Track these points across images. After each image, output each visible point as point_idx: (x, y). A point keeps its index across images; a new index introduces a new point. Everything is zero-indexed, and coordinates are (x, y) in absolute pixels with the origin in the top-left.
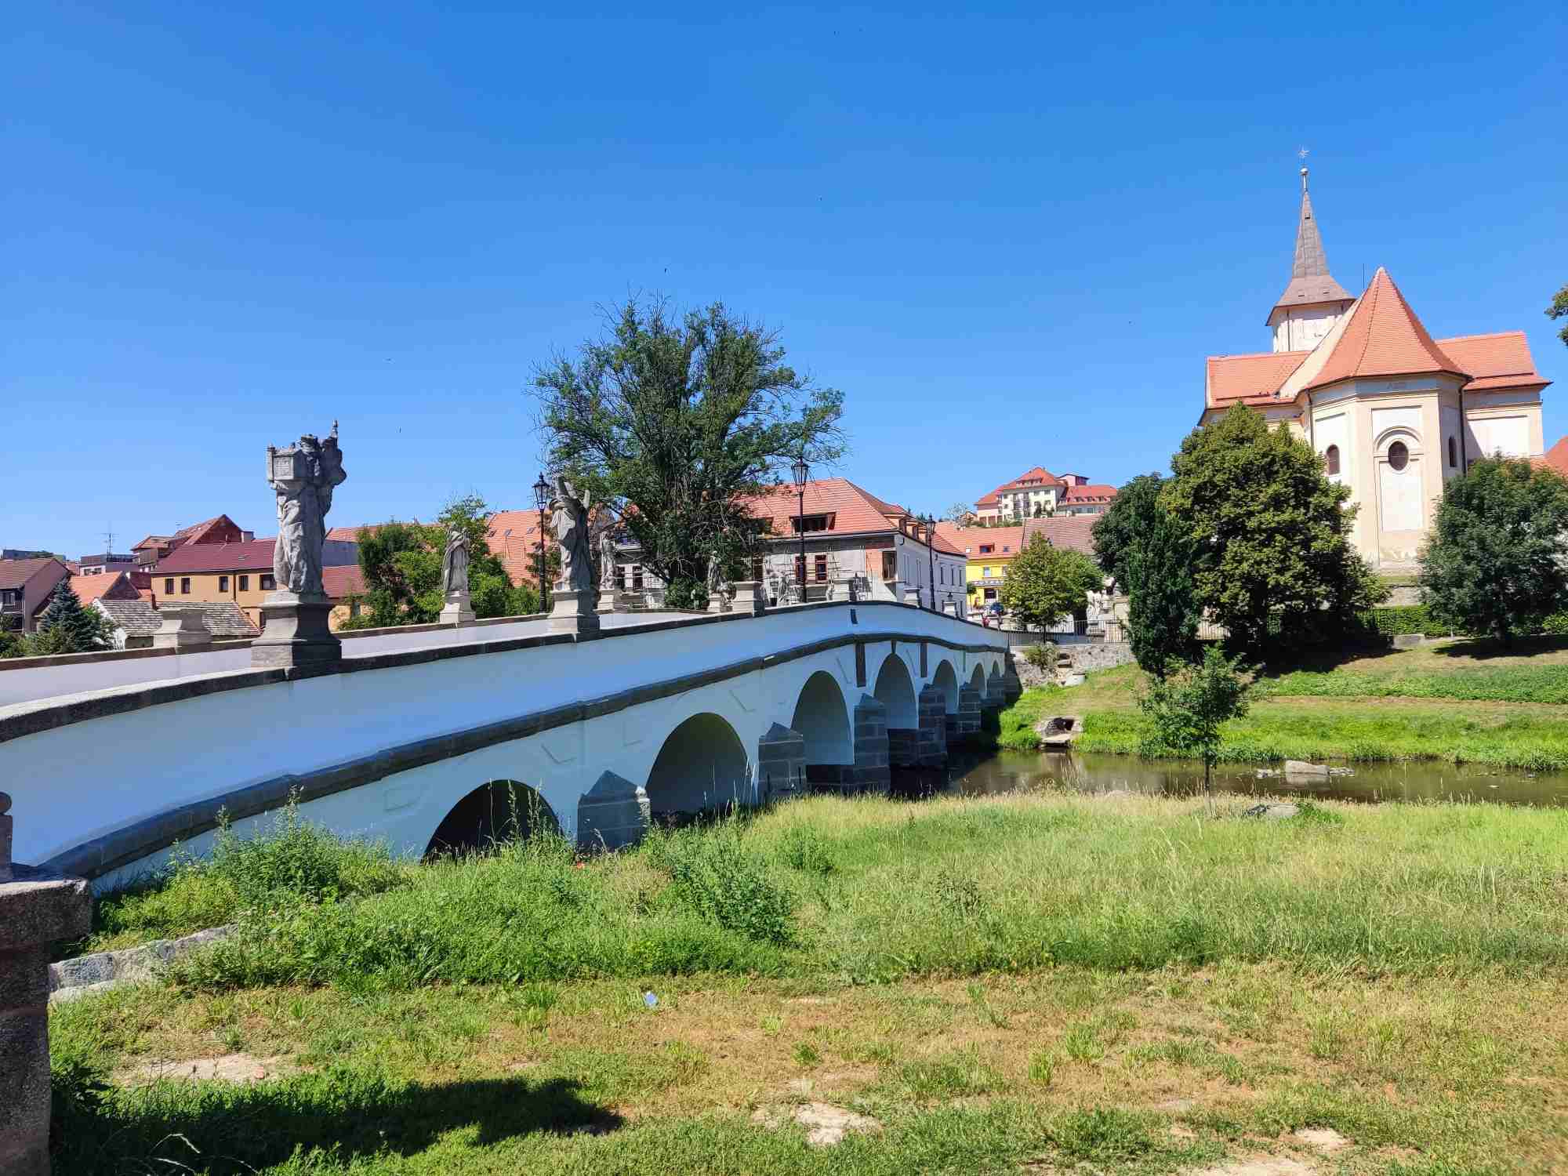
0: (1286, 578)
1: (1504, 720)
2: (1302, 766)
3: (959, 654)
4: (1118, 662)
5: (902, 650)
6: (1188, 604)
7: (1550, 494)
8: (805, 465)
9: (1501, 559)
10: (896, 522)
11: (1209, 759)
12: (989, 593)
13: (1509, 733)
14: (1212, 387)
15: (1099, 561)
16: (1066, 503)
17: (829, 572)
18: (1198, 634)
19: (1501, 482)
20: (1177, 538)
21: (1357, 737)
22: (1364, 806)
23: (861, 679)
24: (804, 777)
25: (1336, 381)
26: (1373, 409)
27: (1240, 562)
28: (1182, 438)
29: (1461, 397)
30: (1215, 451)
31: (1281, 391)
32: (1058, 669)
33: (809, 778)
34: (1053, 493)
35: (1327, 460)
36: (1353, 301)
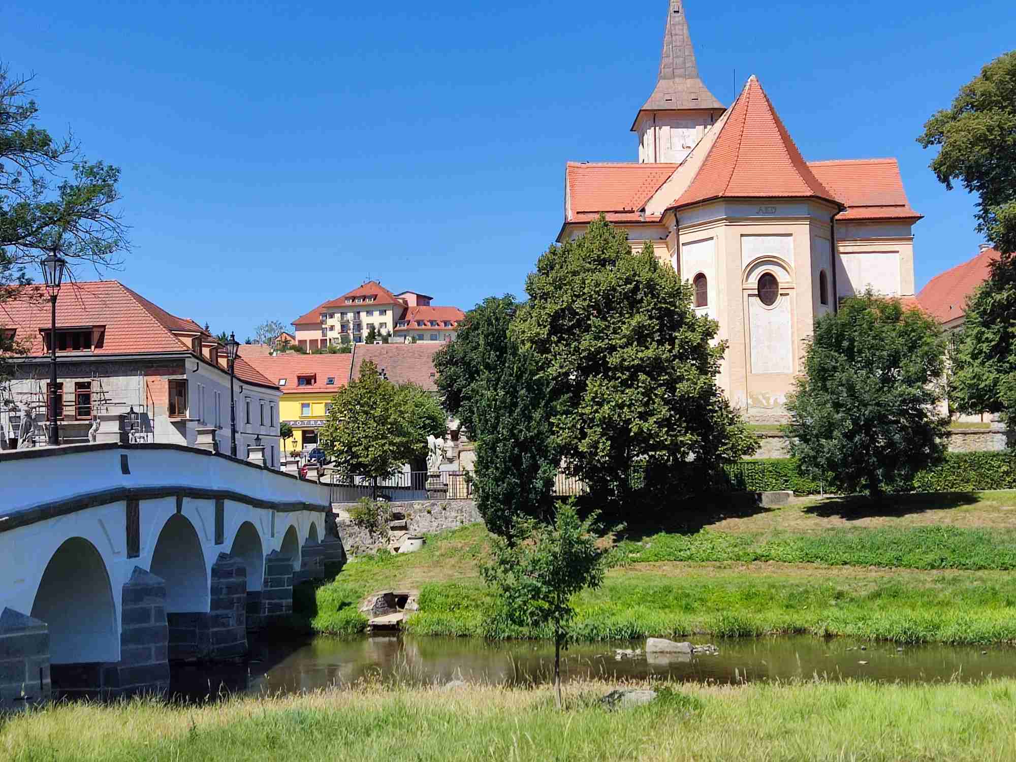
0: (650, 424)
1: (873, 588)
2: (664, 644)
3: (266, 514)
4: (462, 522)
5: (190, 508)
6: (543, 451)
7: (920, 338)
8: (60, 260)
9: (870, 408)
10: (188, 341)
11: (561, 639)
12: (309, 437)
13: (879, 602)
14: (572, 197)
15: (443, 399)
16: (406, 327)
17: (94, 404)
18: (554, 489)
19: (872, 323)
20: (533, 374)
21: (723, 609)
22: (727, 689)
23: (133, 548)
24: (48, 680)
25: (704, 201)
26: (742, 235)
27: (600, 404)
28: (538, 256)
29: (832, 227)
30: (575, 273)
31: (646, 208)
32: (390, 533)
33: (54, 682)
34: (389, 313)
35: (694, 290)
36: (725, 110)
